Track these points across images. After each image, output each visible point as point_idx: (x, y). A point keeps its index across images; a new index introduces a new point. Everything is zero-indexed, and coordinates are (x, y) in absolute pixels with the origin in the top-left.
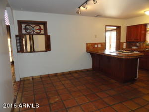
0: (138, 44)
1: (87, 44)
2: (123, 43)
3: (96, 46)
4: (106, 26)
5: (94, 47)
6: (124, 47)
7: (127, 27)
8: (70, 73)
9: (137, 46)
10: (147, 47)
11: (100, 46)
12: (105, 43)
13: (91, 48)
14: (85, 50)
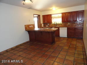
0: (48, 24)
1: (25, 25)
2: (42, 24)
3: (30, 26)
4: (34, 14)
5: (29, 28)
6: (43, 26)
7: (43, 16)
8: (17, 47)
9: (48, 25)
10: (53, 25)
11: (32, 26)
12: (34, 25)
13: (28, 28)
14: (25, 29)
